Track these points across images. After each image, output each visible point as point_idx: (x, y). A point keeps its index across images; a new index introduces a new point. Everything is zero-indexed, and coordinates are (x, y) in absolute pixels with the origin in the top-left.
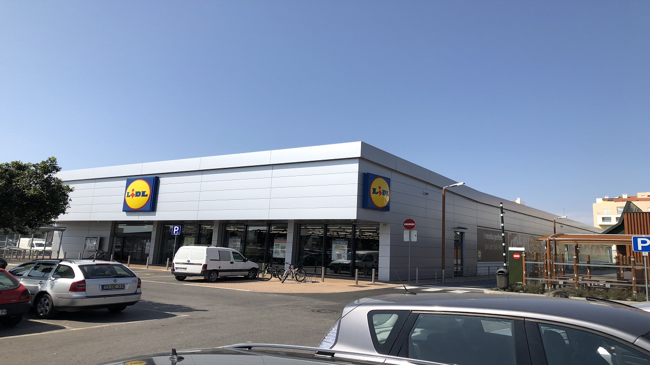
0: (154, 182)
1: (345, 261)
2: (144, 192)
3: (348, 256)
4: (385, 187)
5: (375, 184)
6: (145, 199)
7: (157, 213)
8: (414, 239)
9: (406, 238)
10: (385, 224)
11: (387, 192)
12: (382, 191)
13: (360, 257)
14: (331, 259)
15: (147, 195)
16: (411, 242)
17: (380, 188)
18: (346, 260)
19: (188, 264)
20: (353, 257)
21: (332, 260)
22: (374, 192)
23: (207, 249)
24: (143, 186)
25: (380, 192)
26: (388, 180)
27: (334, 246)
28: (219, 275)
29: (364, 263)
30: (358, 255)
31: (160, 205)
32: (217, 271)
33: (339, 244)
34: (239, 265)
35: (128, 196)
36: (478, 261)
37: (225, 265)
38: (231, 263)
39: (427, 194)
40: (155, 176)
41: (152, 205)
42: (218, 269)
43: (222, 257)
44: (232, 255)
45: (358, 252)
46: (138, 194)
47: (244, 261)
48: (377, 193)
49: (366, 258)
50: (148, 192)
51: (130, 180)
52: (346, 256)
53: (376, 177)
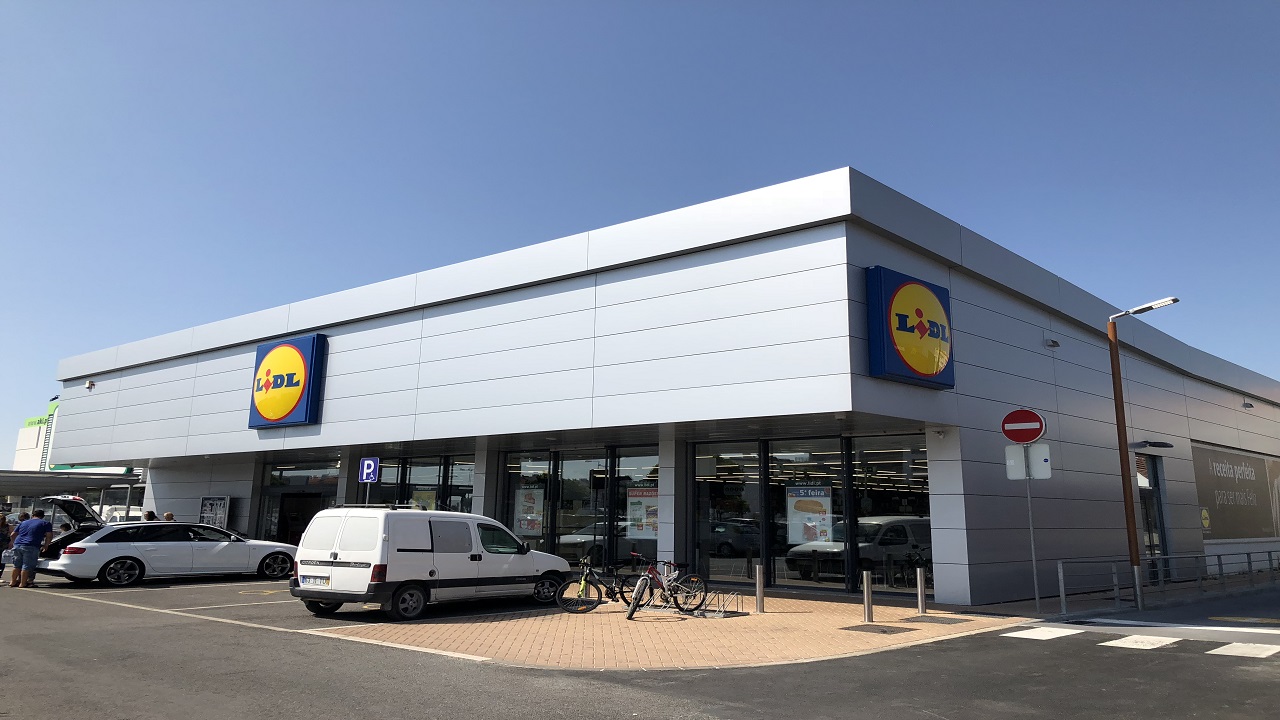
0: (316, 346)
1: (827, 544)
2: (291, 376)
3: (836, 531)
4: (934, 312)
5: (905, 301)
6: (296, 392)
7: (324, 427)
8: (1042, 472)
9: (1015, 469)
10: (943, 430)
11: (943, 327)
12: (927, 325)
13: (871, 534)
14: (785, 538)
15: (297, 384)
16: (1030, 481)
17: (919, 313)
18: (831, 543)
19: (331, 564)
20: (849, 532)
21: (791, 541)
22: (903, 326)
23: (387, 516)
24: (288, 361)
25: (921, 327)
26: (942, 295)
27: (791, 502)
28: (432, 598)
29: (883, 549)
30: (863, 526)
31: (330, 407)
32: (424, 586)
33: (807, 495)
34: (503, 564)
35: (259, 389)
36: (1206, 537)
37: (452, 565)
38: (474, 558)
39: (1055, 344)
40: (315, 334)
41: (311, 410)
42: (426, 577)
43: (440, 539)
44: (476, 535)
45: (862, 521)
46: (278, 381)
47: (519, 552)
48: (912, 330)
49: (885, 534)
50: (300, 376)
51: (263, 346)
52: (830, 531)
53: (905, 280)
